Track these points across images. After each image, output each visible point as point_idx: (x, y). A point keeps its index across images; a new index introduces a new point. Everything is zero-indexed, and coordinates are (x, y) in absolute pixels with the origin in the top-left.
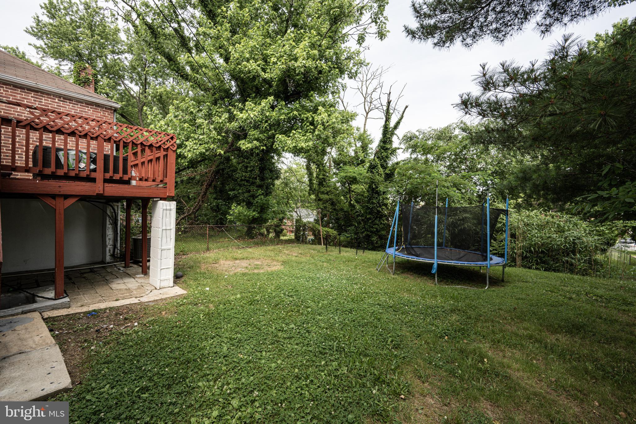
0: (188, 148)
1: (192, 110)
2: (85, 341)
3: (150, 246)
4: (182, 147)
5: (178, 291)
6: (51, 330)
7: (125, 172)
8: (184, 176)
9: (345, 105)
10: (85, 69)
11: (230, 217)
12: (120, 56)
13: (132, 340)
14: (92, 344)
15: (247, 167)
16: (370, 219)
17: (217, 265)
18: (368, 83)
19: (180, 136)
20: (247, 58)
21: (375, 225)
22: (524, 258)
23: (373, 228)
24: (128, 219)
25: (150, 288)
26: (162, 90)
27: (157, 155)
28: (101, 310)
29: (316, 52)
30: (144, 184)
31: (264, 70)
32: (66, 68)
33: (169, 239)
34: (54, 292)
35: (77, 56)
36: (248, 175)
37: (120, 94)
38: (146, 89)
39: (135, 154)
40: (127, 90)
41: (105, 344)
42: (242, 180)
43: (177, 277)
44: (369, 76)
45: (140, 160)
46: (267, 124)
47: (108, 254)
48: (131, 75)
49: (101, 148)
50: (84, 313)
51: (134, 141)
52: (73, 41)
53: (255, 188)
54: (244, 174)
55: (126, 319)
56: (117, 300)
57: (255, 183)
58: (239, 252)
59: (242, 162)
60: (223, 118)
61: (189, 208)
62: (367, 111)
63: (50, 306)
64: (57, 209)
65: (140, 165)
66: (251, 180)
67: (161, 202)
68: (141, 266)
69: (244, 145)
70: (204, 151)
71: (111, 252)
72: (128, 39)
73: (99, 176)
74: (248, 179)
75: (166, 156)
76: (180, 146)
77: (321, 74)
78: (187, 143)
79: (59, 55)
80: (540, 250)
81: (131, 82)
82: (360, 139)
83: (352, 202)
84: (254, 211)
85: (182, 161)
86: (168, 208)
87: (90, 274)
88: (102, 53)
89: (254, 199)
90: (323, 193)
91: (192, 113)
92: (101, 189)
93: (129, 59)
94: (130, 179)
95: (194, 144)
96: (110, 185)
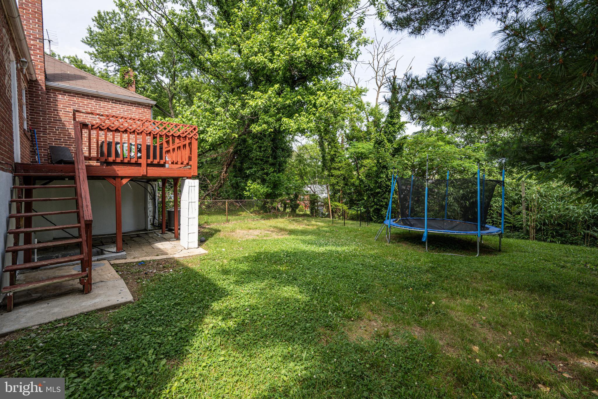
0: (209, 133)
1: (212, 100)
2: (139, 278)
3: (180, 216)
4: (204, 133)
5: (201, 251)
6: (117, 272)
7: (161, 158)
8: (208, 157)
9: (357, 81)
10: (128, 72)
11: (246, 193)
12: (154, 54)
13: (169, 279)
14: (143, 281)
15: (260, 147)
16: (379, 193)
17: (233, 233)
18: (379, 57)
19: (203, 124)
20: (256, 52)
21: (384, 198)
22: (538, 231)
23: (382, 202)
24: (163, 196)
25: (181, 248)
26: (188, 81)
27: (184, 143)
28: (147, 261)
29: (316, 40)
30: (175, 166)
31: (271, 61)
32: (112, 69)
33: (194, 210)
34: (115, 248)
35: (120, 58)
36: (261, 154)
37: (154, 87)
38: (175, 81)
39: (168, 142)
40: (160, 82)
41: (151, 281)
42: (256, 159)
43: (201, 242)
44: (380, 50)
45: (171, 148)
46: (275, 108)
47: (149, 223)
48: (162, 70)
49: (144, 140)
50: (136, 262)
51: (167, 134)
52: (117, 45)
53: (269, 166)
54: (258, 154)
55: (164, 267)
56: (157, 255)
57: (268, 161)
58: (254, 223)
59: (257, 143)
60: (237, 107)
61: (212, 185)
62: (379, 85)
63: (114, 257)
64: (117, 187)
65: (171, 151)
66: (265, 159)
67: (187, 181)
68: (174, 233)
69: (255, 128)
70: (222, 135)
71: (152, 222)
72: (159, 38)
73: (143, 161)
74: (262, 158)
75: (190, 144)
76: (202, 132)
77: (322, 59)
78: (208, 129)
79: (106, 58)
80: (556, 222)
81: (162, 75)
82: (371, 114)
83: (360, 177)
84: (267, 187)
85: (205, 145)
86: (193, 185)
87: (137, 238)
88: (139, 53)
89: (267, 176)
90: (335, 169)
91: (212, 102)
92: (145, 171)
93: (161, 55)
94: (165, 163)
95: (214, 129)
96: (151, 168)
